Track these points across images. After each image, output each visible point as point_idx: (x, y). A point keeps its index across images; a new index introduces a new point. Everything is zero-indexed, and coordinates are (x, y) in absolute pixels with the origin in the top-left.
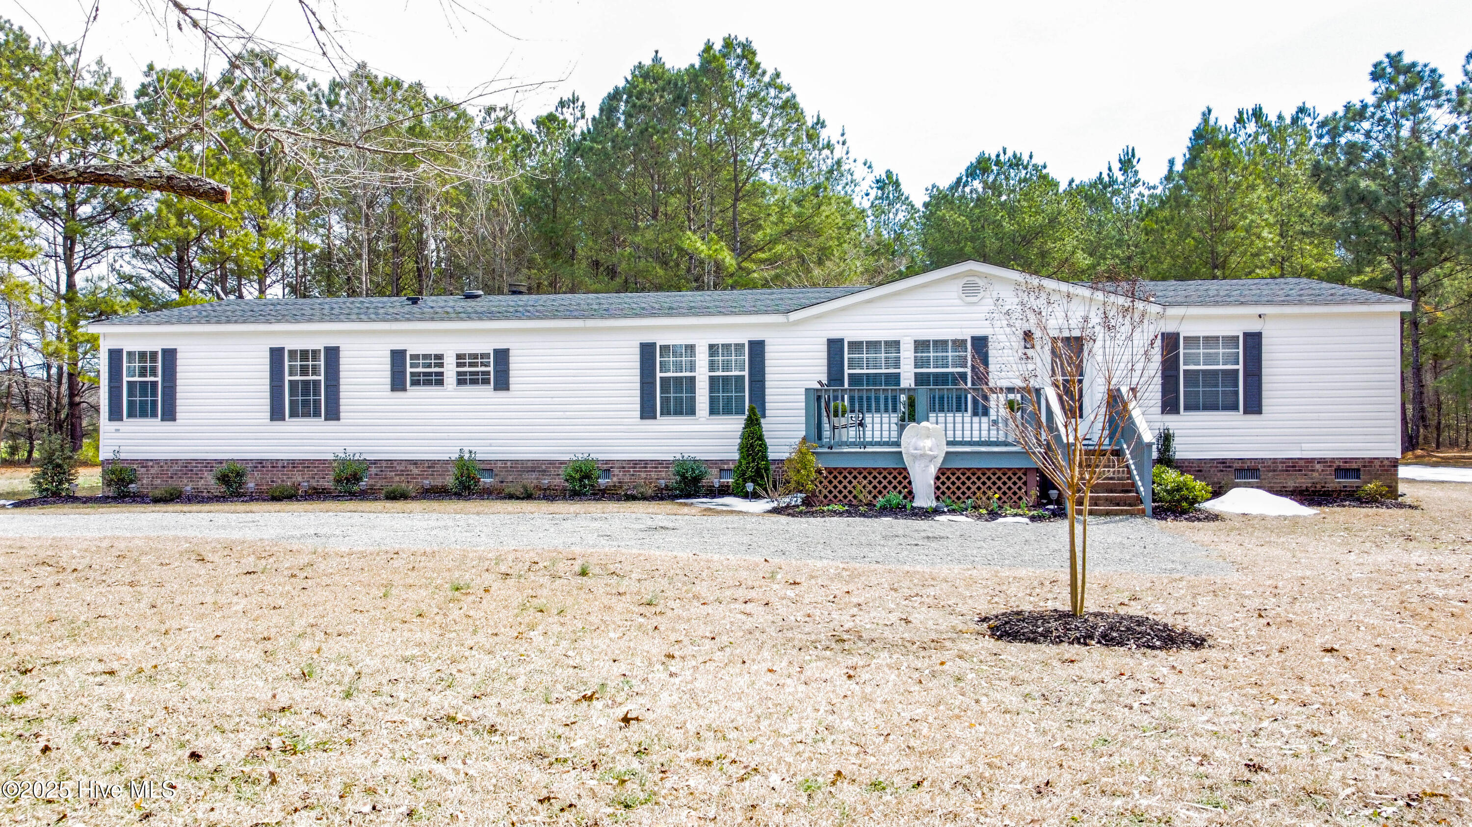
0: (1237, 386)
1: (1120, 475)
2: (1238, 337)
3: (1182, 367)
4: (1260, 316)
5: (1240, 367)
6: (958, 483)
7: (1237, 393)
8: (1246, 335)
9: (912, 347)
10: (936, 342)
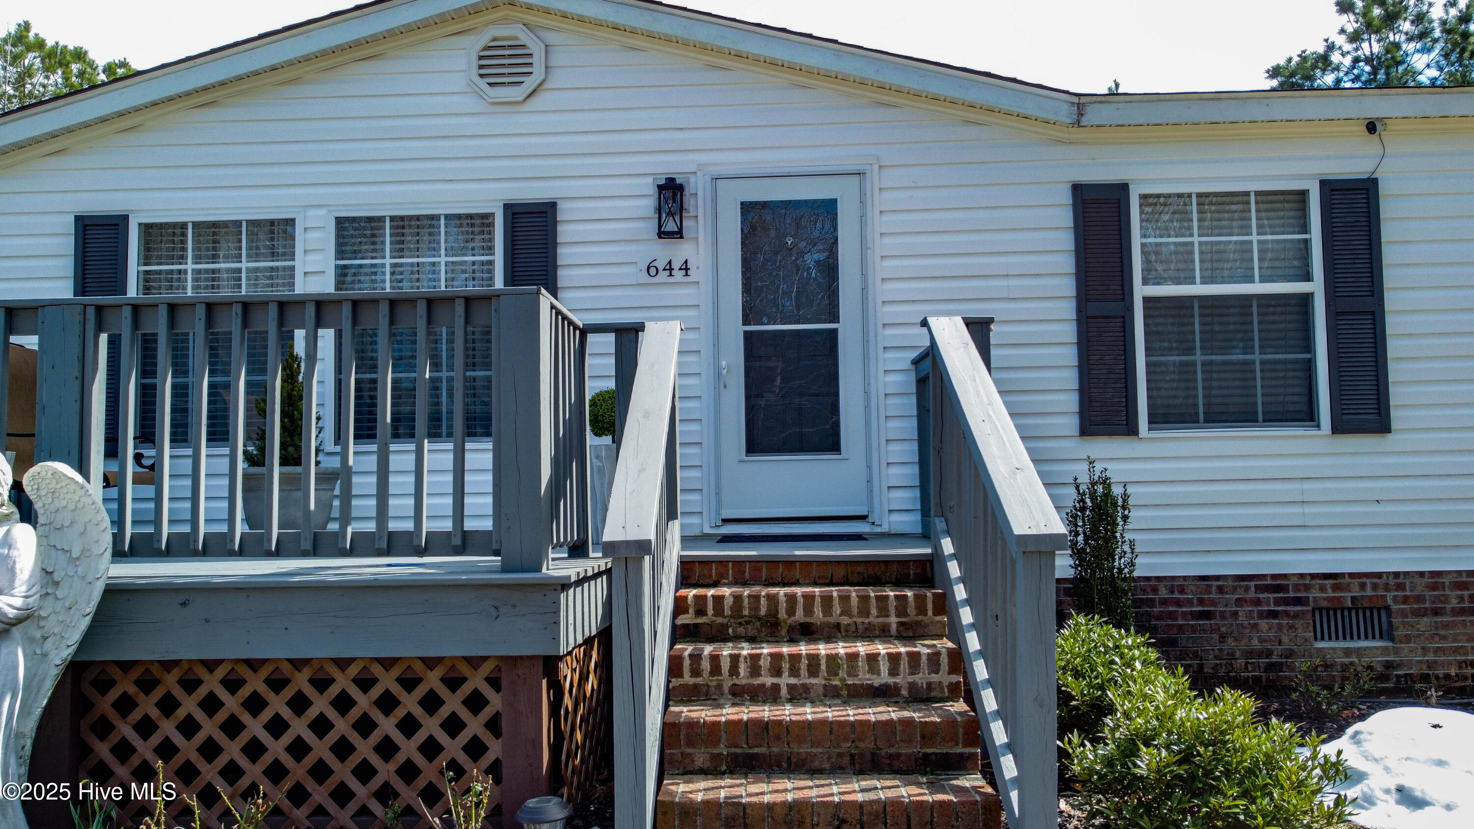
0: (1308, 345)
1: (922, 678)
2: (1303, 195)
3: (1141, 291)
4: (1371, 127)
5: (1316, 286)
6: (209, 728)
7: (1309, 367)
8: (1329, 187)
9: (328, 239)
10: (401, 223)
